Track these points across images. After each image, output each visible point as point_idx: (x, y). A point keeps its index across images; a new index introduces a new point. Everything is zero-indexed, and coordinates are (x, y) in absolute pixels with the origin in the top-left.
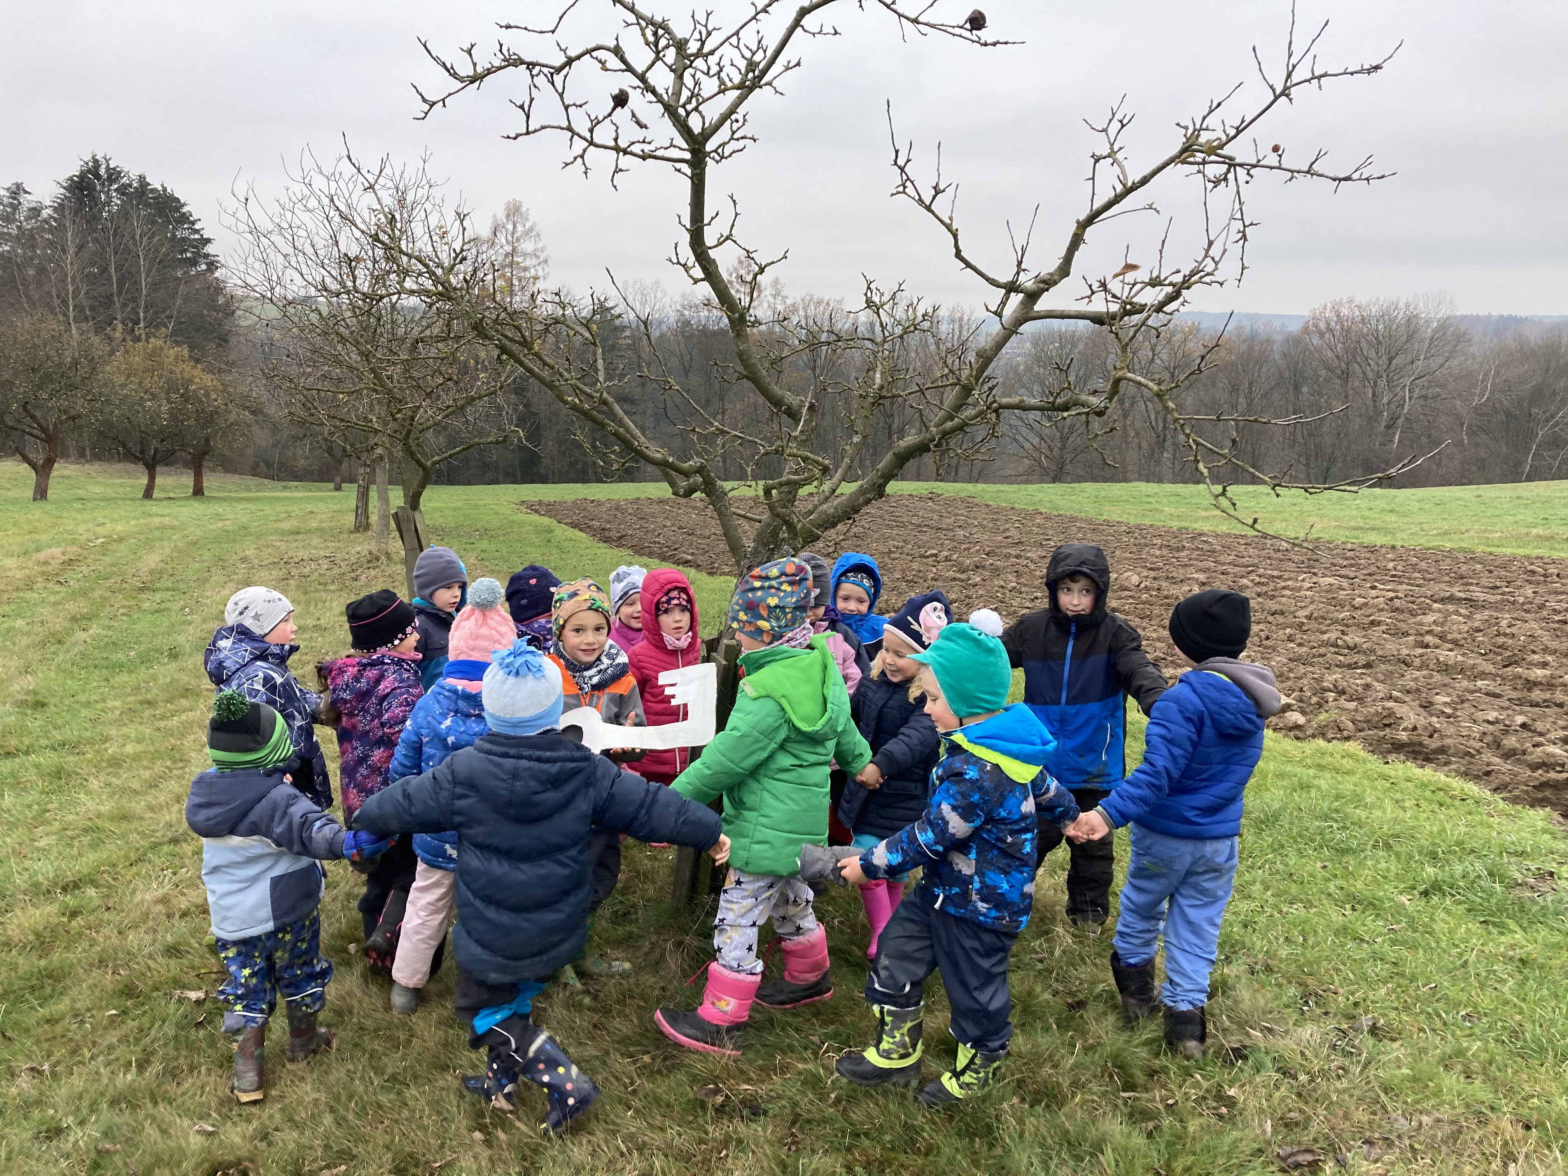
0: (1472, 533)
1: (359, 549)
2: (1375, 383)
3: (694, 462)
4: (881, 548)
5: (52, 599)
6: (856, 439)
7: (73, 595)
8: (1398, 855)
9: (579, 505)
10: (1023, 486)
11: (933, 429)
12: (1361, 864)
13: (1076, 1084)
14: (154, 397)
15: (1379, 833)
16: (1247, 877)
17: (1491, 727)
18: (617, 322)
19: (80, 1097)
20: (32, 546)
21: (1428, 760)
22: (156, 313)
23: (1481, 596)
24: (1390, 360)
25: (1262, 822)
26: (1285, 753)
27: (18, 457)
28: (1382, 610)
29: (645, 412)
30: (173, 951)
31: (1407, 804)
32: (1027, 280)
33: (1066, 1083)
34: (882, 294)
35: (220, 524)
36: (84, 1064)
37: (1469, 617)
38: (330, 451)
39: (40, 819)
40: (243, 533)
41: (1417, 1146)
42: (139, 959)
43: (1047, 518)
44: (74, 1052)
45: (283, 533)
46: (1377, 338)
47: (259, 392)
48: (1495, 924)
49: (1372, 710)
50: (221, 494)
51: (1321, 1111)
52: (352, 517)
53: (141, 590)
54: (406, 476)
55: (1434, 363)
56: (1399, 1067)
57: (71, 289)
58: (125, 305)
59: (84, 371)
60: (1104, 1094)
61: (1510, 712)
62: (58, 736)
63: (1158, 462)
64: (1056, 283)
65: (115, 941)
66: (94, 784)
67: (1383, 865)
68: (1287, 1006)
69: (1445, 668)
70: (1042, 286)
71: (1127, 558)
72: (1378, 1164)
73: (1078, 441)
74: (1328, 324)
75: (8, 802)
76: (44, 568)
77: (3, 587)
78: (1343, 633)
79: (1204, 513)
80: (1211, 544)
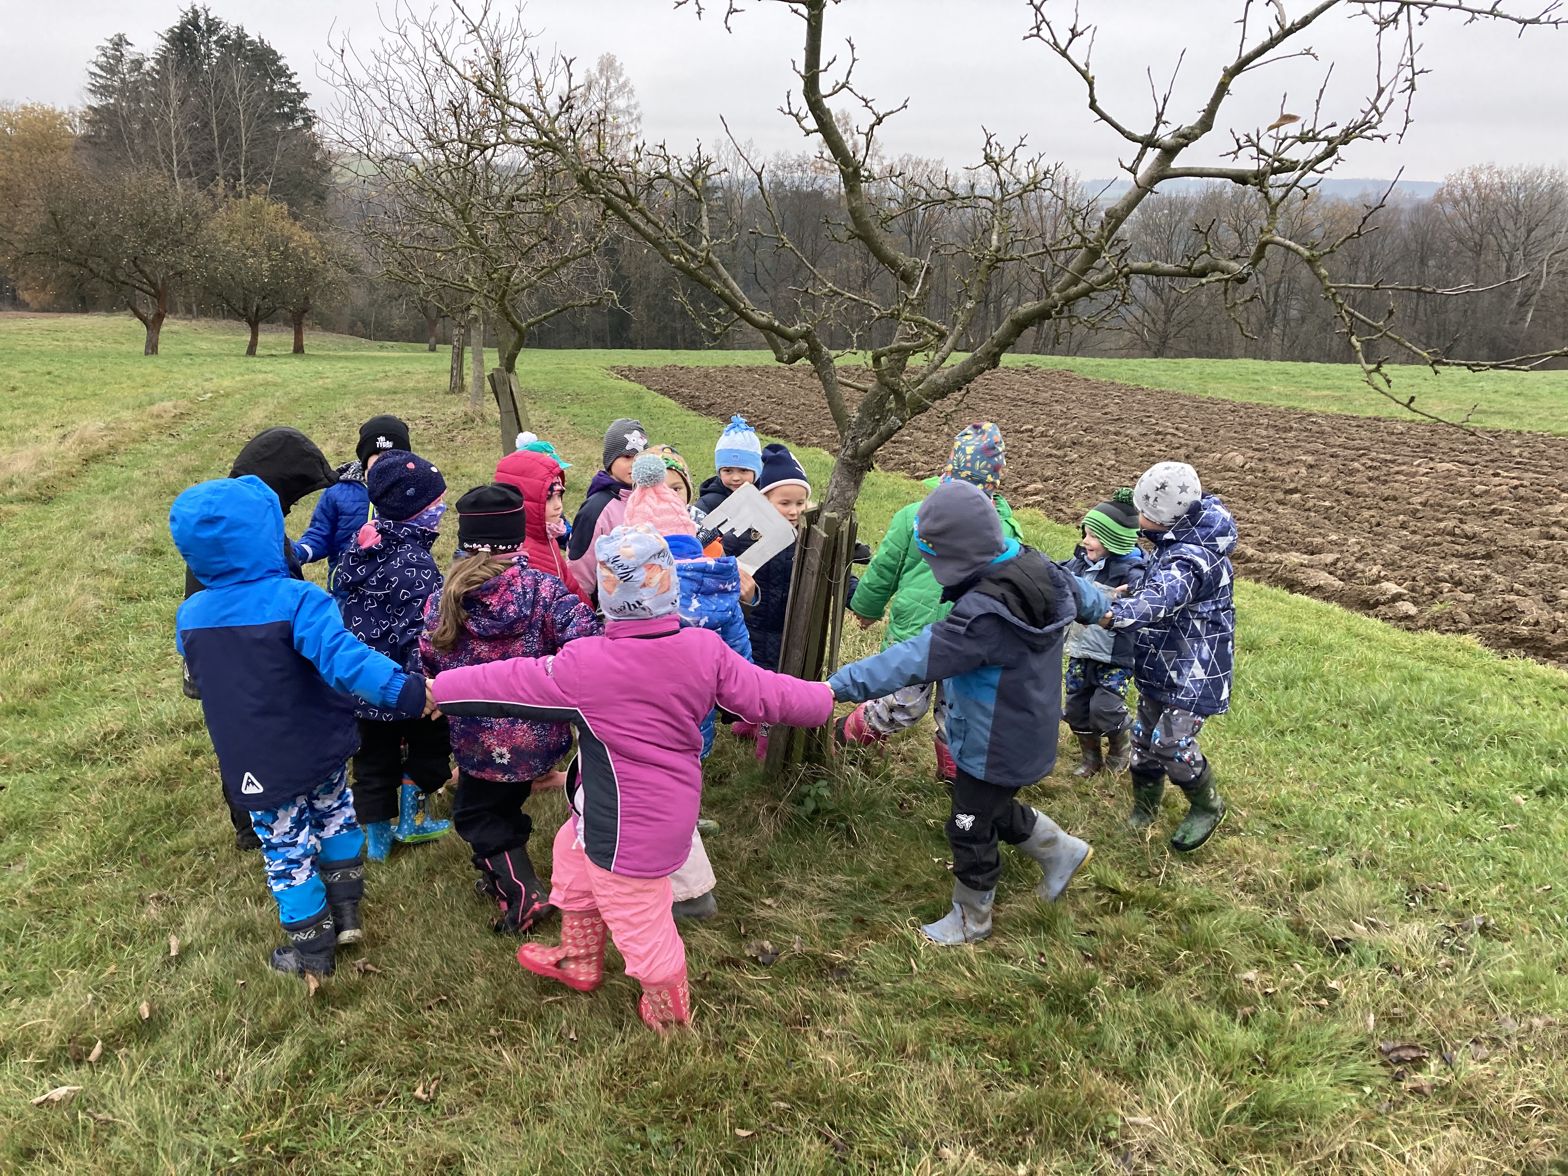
1: (454, 410)
2: (1511, 258)
3: (799, 327)
5: (166, 451)
6: (969, 305)
7: (185, 448)
8: (1514, 754)
9: (669, 371)
10: (1124, 360)
11: (1056, 295)
12: (1475, 761)
13: (1172, 969)
14: (255, 254)
15: (1496, 729)
16: (1352, 768)
18: (709, 183)
20: (145, 399)
21: (1549, 656)
22: (256, 169)
24: (1529, 232)
25: (1368, 713)
26: (1395, 644)
27: (130, 311)
28: (1504, 498)
31: (1526, 701)
32: (1165, 134)
34: (1002, 149)
35: (321, 382)
38: (425, 310)
40: (342, 391)
41: (1526, 1048)
43: (1149, 394)
45: (381, 392)
46: (1516, 208)
47: (357, 251)
49: (1492, 603)
50: (321, 353)
51: (1427, 1008)
52: (447, 378)
54: (501, 338)
56: (1510, 969)
57: (174, 143)
58: (226, 161)
59: (189, 227)
63: (1267, 338)
64: (1196, 137)
67: (1498, 762)
68: (1392, 901)
70: (1181, 140)
71: (1231, 438)
72: (1487, 1065)
73: (1184, 314)
74: (1464, 192)
75: (132, 643)
76: (157, 421)
77: (120, 438)
78: (1461, 521)
79: (1314, 393)
80: (1320, 425)
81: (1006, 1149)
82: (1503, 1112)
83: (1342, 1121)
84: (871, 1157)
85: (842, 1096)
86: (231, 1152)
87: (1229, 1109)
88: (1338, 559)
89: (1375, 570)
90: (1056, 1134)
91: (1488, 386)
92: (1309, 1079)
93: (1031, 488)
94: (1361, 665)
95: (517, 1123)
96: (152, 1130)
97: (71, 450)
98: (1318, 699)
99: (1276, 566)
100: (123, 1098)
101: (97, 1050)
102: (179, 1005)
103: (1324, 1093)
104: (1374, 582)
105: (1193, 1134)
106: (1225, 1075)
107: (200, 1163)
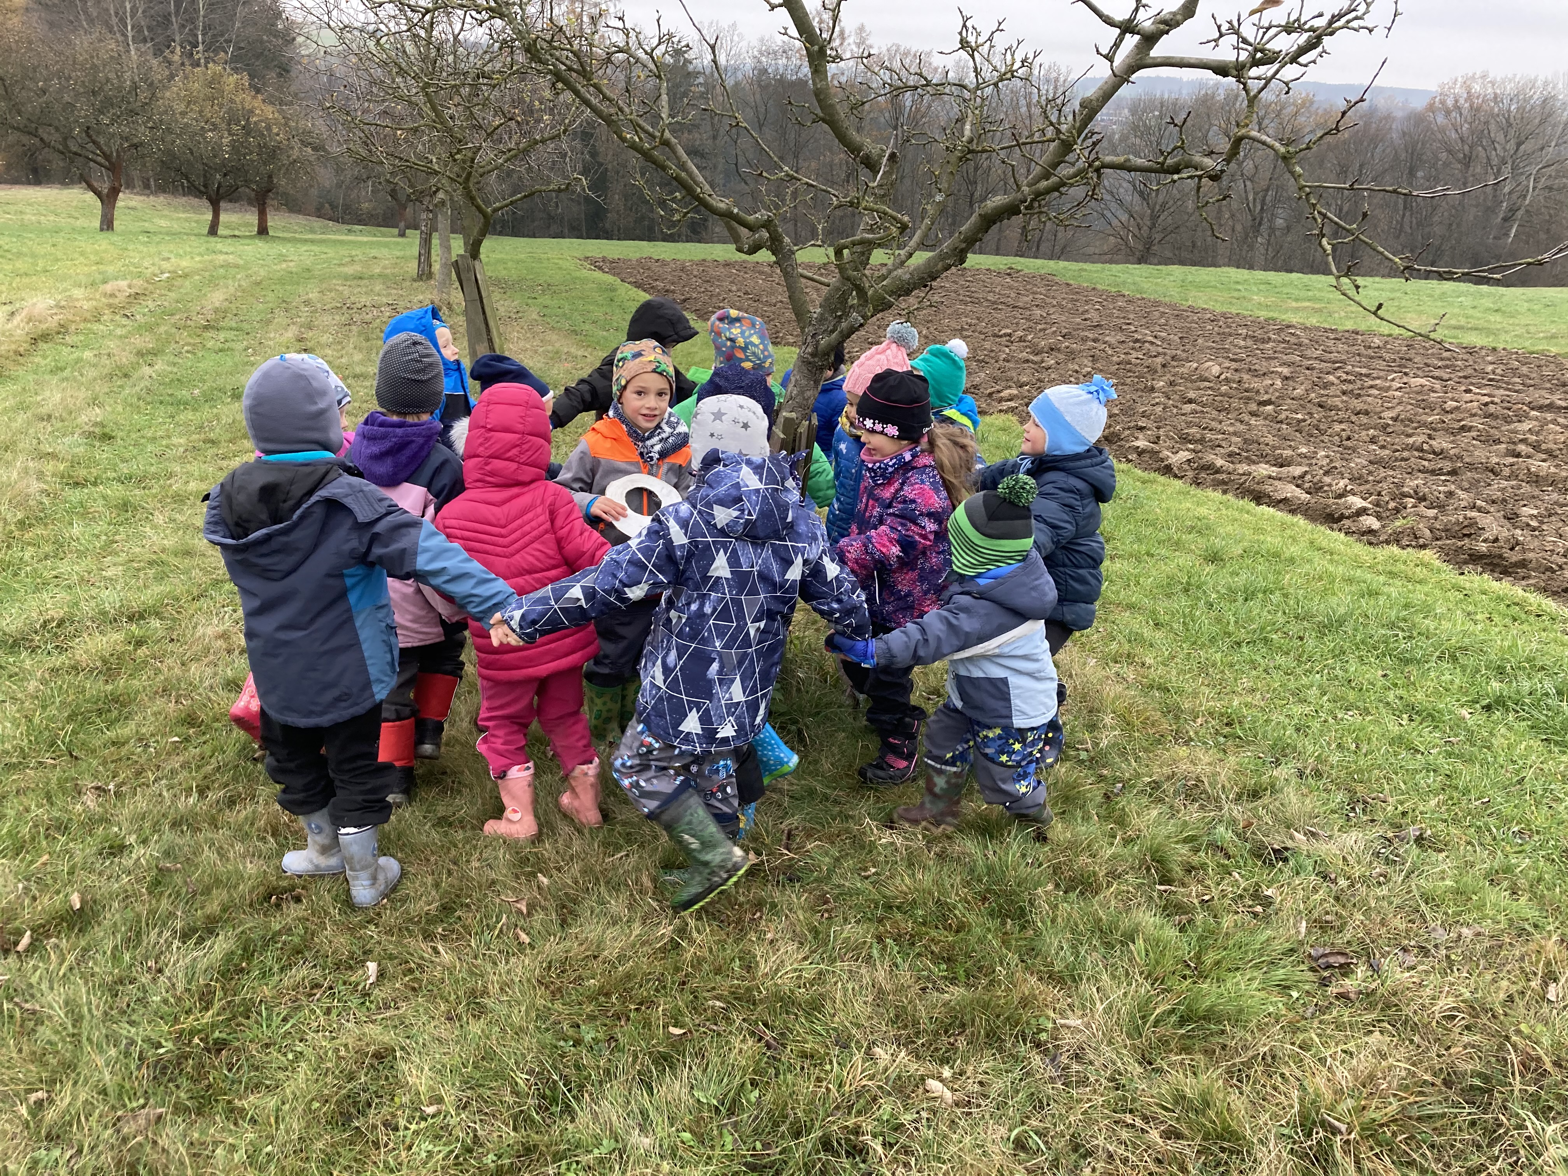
1: (421, 297)
2: (1499, 170)
3: (761, 215)
4: (954, 324)
5: (119, 332)
6: (938, 198)
7: (140, 329)
8: (1464, 668)
9: (643, 264)
10: (1107, 266)
11: (1026, 189)
12: (1424, 675)
13: (1113, 875)
14: (215, 127)
15: (1447, 644)
16: (1305, 680)
18: (691, 68)
19: (143, 819)
20: (98, 277)
21: (1506, 572)
22: (215, 36)
24: (1519, 145)
25: (1325, 626)
26: (1356, 559)
27: (83, 184)
28: (1474, 415)
29: (715, 167)
31: (1479, 617)
32: (1146, 20)
33: (1101, 873)
34: (979, 34)
35: (284, 266)
36: (148, 786)
38: (393, 194)
39: (109, 548)
40: (306, 275)
41: (1453, 957)
42: (201, 690)
43: (1129, 301)
44: (138, 774)
45: (346, 277)
46: (1508, 120)
47: (318, 125)
48: (1557, 743)
49: (1453, 519)
50: (285, 235)
51: (1359, 916)
52: (415, 264)
53: (206, 328)
54: (467, 223)
56: (1443, 879)
58: (182, 26)
59: (143, 96)
60: (1139, 886)
62: (124, 469)
63: (1251, 248)
64: (1178, 24)
65: (177, 671)
66: (159, 519)
67: (1447, 677)
68: (1333, 812)
69: (1536, 480)
70: (1162, 27)
71: (1209, 348)
72: (1412, 973)
73: (1169, 220)
74: (1456, 101)
75: (76, 530)
76: (111, 301)
77: (71, 317)
78: (1430, 437)
79: (1294, 304)
80: (1298, 337)
81: (937, 1050)
82: (1426, 1020)
83: (1266, 1024)
84: (804, 1055)
85: (777, 996)
86: (160, 1043)
87: (1158, 1011)
88: (1306, 473)
89: (1342, 484)
90: (987, 1036)
91: (1466, 301)
92: (1237, 984)
93: (1006, 393)
94: (1321, 579)
95: (450, 1019)
96: (77, 1021)
97: (19, 328)
98: (1276, 611)
99: (1244, 478)
100: (52, 988)
101: (25, 940)
102: (112, 896)
103: (1252, 997)
104: (1340, 496)
105: (1120, 1038)
106: (1156, 980)
107: (127, 1055)
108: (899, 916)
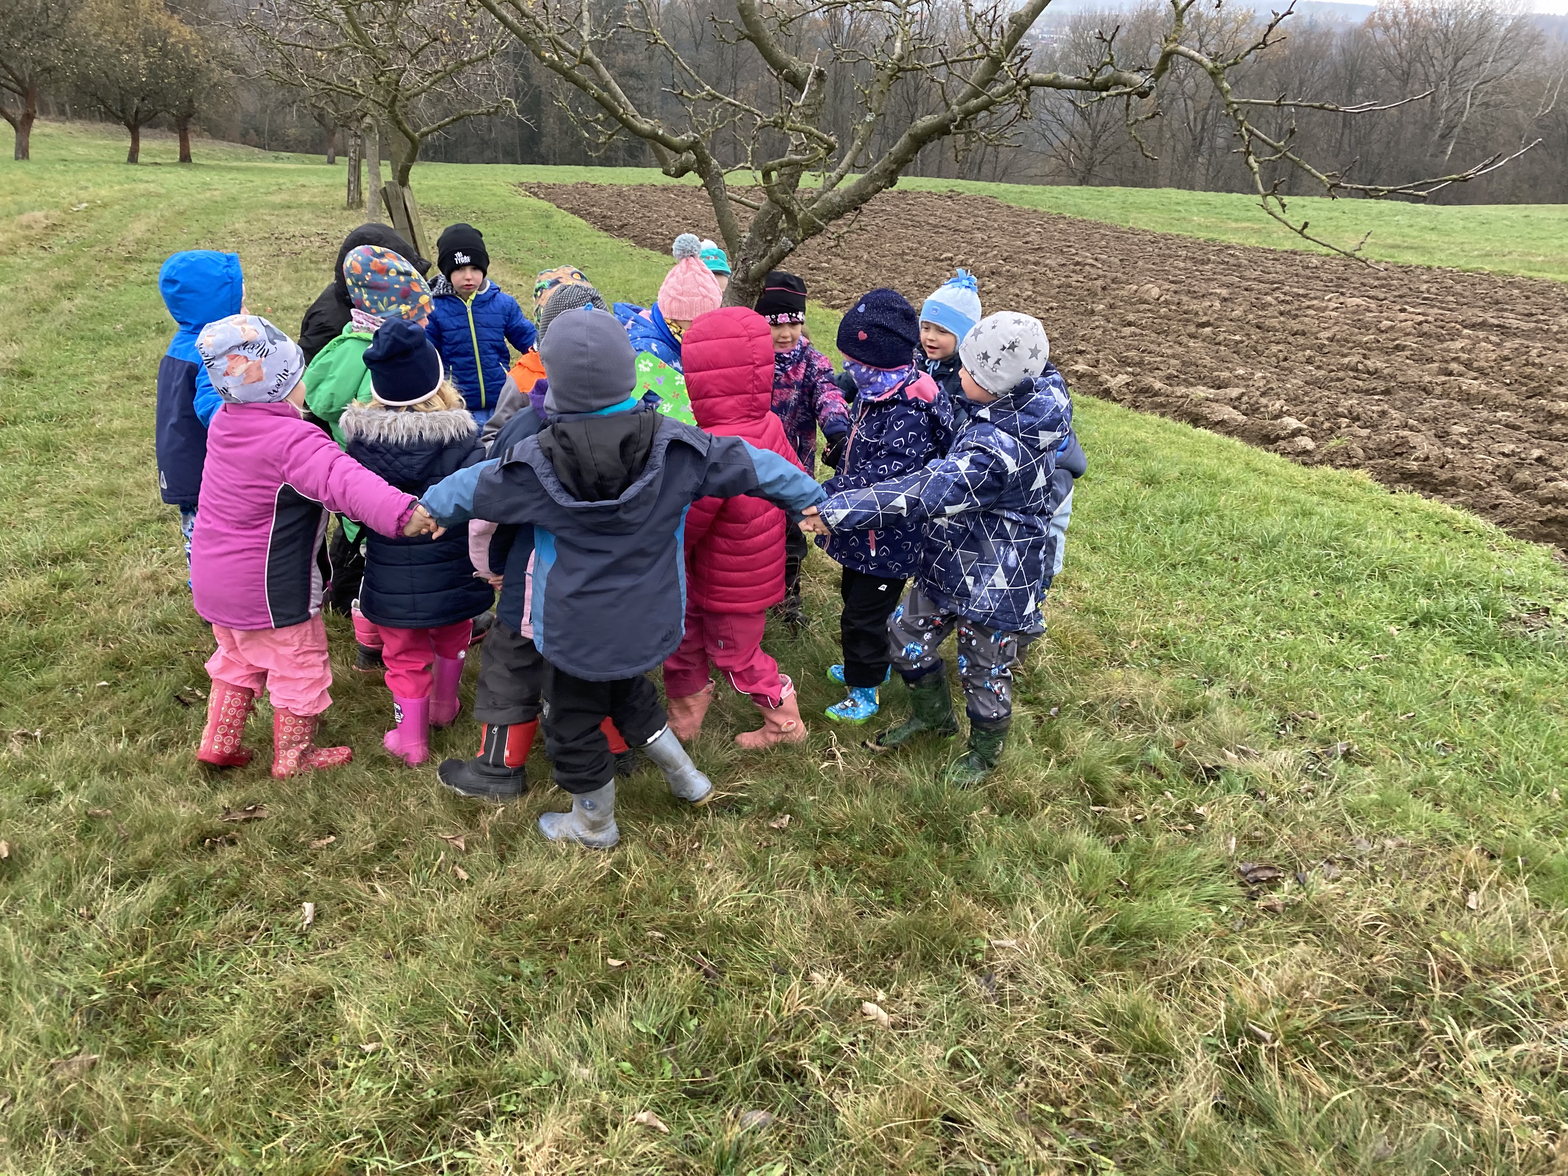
0: (1515, 255)
2: (1437, 86)
3: (687, 136)
4: (895, 249)
5: (37, 265)
6: (869, 118)
7: (59, 262)
8: (1393, 586)
9: (580, 189)
10: (1049, 187)
11: (955, 108)
12: (1355, 593)
13: (1048, 797)
14: (130, 50)
15: (1378, 563)
16: (1238, 601)
17: (1506, 460)
19: (71, 765)
20: (13, 208)
21: (1435, 490)
23: (1515, 323)
24: (1456, 61)
25: (1259, 547)
26: (1290, 479)
28: (1408, 334)
29: (651, 88)
30: (162, 627)
31: (1409, 535)
33: (1036, 795)
35: (208, 194)
36: (76, 732)
37: (1498, 345)
38: (319, 118)
39: (30, 489)
40: (232, 204)
41: (1377, 868)
42: (129, 633)
43: (1070, 224)
44: (66, 719)
45: (274, 207)
46: (1445, 35)
48: (1481, 657)
49: (1385, 438)
50: (209, 162)
51: (1286, 831)
52: (344, 192)
53: (127, 260)
54: (393, 148)
55: (1502, 67)
56: (1368, 792)
59: (55, 18)
60: (1074, 808)
61: (1527, 445)
62: (44, 406)
63: (1192, 168)
65: (104, 614)
66: (83, 458)
67: (1377, 595)
68: (1264, 730)
69: (1467, 398)
71: (1149, 270)
72: (1337, 884)
73: (1110, 141)
74: (1395, 17)
76: (27, 233)
78: (1365, 357)
79: (1234, 225)
80: (1238, 258)
81: (874, 973)
82: (1349, 930)
83: (1196, 939)
84: (742, 982)
85: (716, 925)
86: (93, 990)
87: (1090, 930)
88: (1243, 394)
89: (1278, 405)
90: (923, 958)
92: (1168, 901)
94: (1256, 500)
95: (387, 958)
98: (1212, 533)
99: (1182, 400)
102: (41, 843)
103: (1182, 913)
104: (1276, 417)
105: (1055, 957)
106: (1089, 899)
107: (59, 1001)
108: (835, 842)
